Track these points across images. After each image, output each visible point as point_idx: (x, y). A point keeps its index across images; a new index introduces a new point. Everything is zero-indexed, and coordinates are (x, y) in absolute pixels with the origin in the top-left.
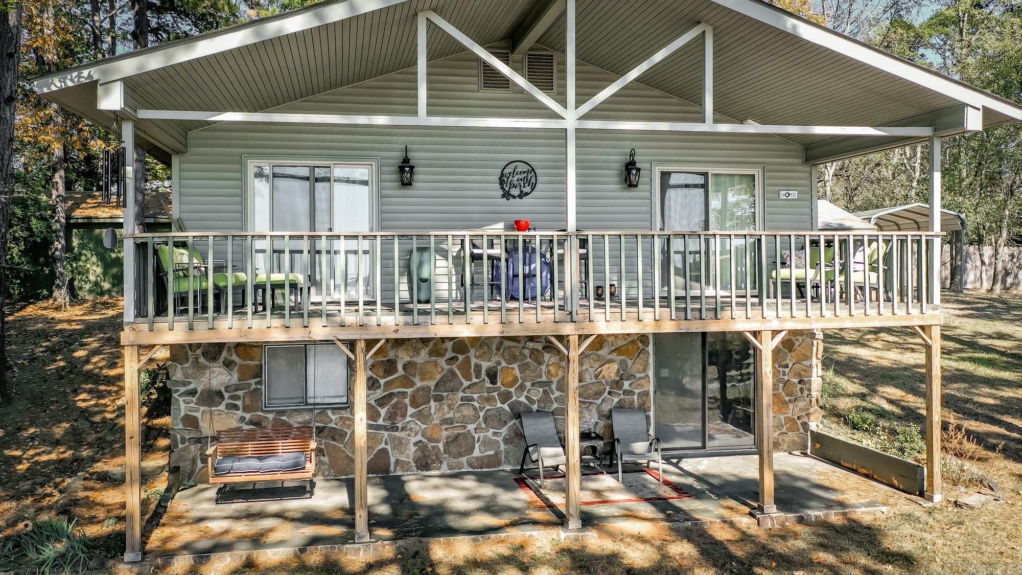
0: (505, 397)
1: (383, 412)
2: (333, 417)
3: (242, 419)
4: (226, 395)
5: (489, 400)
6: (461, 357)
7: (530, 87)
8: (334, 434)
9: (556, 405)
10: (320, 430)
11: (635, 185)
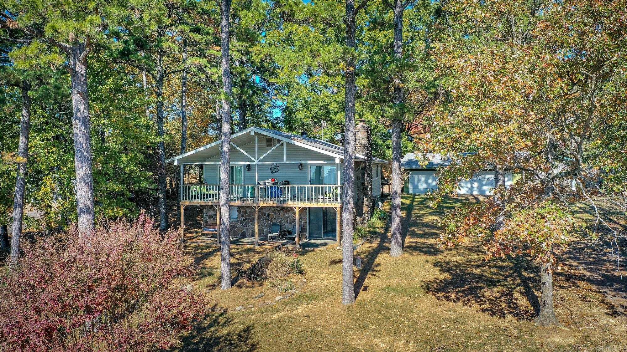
0: (271, 221)
1: (244, 222)
2: (234, 223)
5: (267, 221)
7: (249, 156)
8: (234, 227)
9: (283, 224)
10: (231, 226)
11: (301, 170)
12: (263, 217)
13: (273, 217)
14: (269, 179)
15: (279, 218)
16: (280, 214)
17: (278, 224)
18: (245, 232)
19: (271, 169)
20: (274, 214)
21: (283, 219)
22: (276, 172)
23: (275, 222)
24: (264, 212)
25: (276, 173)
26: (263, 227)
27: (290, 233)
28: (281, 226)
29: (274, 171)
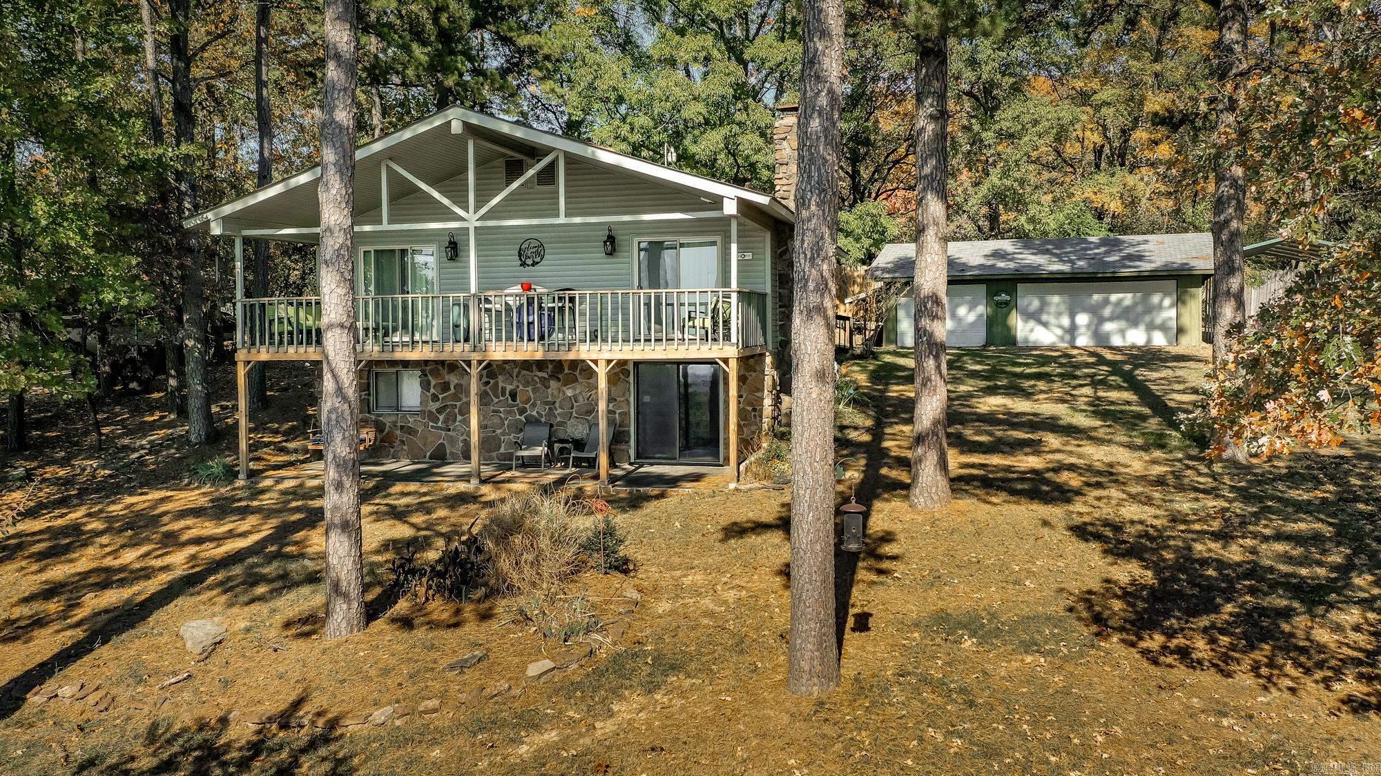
0: (522, 411)
1: (441, 417)
2: (411, 420)
5: (509, 412)
6: (492, 382)
7: (445, 201)
8: (410, 431)
9: (559, 419)
10: (402, 427)
11: (610, 254)
12: (496, 400)
13: (529, 399)
14: (515, 284)
15: (547, 403)
16: (550, 391)
17: (543, 420)
18: (443, 445)
19: (520, 255)
20: (529, 389)
21: (557, 405)
22: (534, 264)
23: (534, 413)
24: (501, 385)
25: (537, 267)
26: (498, 431)
27: (579, 445)
28: (552, 426)
29: (529, 262)
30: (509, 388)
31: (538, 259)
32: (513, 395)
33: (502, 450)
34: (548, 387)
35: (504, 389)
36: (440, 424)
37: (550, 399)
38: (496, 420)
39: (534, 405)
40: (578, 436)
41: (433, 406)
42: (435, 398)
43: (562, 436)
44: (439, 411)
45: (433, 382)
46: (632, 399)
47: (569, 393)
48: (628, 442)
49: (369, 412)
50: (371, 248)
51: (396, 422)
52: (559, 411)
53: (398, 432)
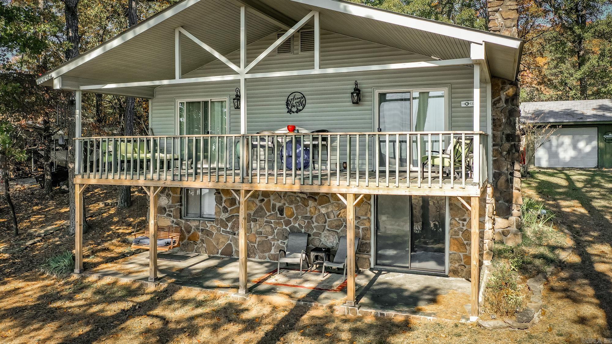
0: (288, 223)
1: (230, 225)
2: (208, 225)
3: (173, 222)
4: (167, 210)
6: (266, 200)
7: (223, 59)
8: (209, 234)
9: (315, 231)
10: (202, 230)
11: (356, 103)
12: (268, 214)
13: (293, 214)
14: (282, 126)
15: (306, 218)
16: (308, 208)
17: (303, 230)
18: (230, 245)
19: (287, 104)
20: (293, 206)
21: (314, 220)
22: (298, 111)
23: (297, 225)
24: (272, 202)
25: (299, 114)
26: (270, 237)
28: (309, 235)
29: (294, 109)
30: (278, 205)
31: (301, 108)
32: (281, 211)
33: (273, 252)
34: (307, 206)
35: (274, 206)
36: (228, 230)
37: (308, 215)
38: (268, 229)
39: (296, 219)
40: (329, 245)
41: (224, 216)
42: (225, 210)
43: (317, 244)
44: (228, 220)
45: (224, 198)
46: (372, 218)
47: (323, 211)
48: (368, 252)
49: (181, 218)
50: (185, 101)
51: (199, 226)
52: (316, 224)
53: (200, 234)
